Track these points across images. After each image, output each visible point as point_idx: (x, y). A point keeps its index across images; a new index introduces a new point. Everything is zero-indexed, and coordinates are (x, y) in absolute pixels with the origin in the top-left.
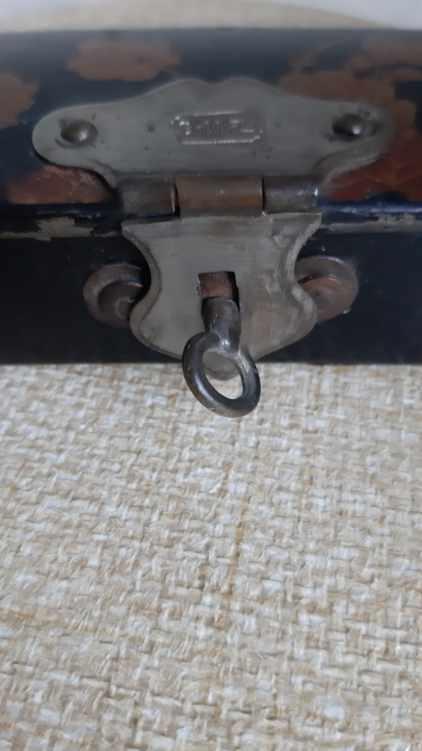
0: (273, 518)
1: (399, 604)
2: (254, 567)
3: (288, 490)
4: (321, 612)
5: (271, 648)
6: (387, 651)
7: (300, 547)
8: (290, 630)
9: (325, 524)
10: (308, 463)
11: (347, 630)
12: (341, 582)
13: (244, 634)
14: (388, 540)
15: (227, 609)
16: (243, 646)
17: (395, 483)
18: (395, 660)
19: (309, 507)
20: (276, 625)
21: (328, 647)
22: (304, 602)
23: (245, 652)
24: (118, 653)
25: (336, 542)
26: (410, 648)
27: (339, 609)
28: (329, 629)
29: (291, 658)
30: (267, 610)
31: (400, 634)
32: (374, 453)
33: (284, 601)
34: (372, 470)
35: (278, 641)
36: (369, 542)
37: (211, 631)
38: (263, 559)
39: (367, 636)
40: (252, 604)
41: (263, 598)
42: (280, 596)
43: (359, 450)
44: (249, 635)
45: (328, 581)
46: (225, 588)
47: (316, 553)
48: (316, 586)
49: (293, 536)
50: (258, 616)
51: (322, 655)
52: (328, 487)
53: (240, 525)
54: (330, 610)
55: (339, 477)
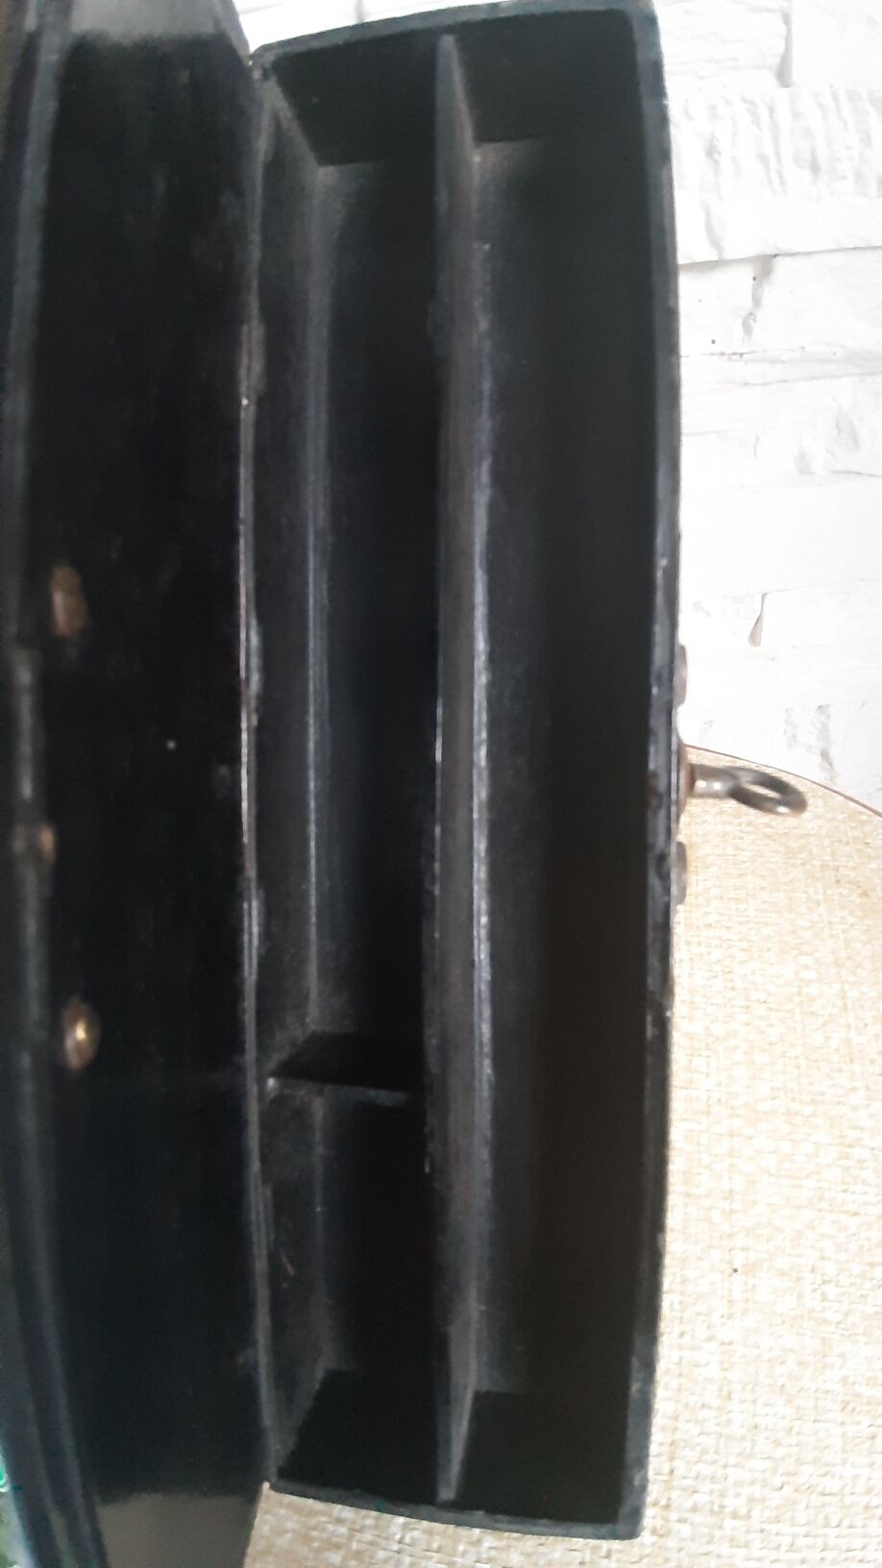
0: (700, 1434)
1: (803, 1506)
2: (686, 1482)
3: (710, 1407)
4: (741, 1518)
5: (703, 1550)
6: (792, 1545)
7: (722, 1463)
8: (717, 1533)
9: (743, 1438)
10: (725, 1378)
11: (762, 1531)
12: (757, 1491)
13: (682, 1540)
14: (795, 1450)
15: (666, 1519)
16: (680, 1550)
17: (802, 1393)
18: (799, 1550)
19: (729, 1422)
20: (706, 1530)
21: (747, 1545)
22: (727, 1510)
23: (682, 1553)
24: (584, 1558)
25: (751, 1456)
26: (809, 1541)
27: (755, 1514)
28: (748, 1532)
29: (718, 1556)
30: (697, 1518)
31: (803, 1530)
32: (783, 1363)
33: (712, 1511)
34: (781, 1382)
35: (708, 1543)
36: (779, 1452)
37: (655, 1538)
38: (693, 1474)
39: (777, 1534)
40: (686, 1515)
41: (694, 1509)
42: (708, 1507)
43: (769, 1360)
44: (685, 1540)
45: (746, 1491)
46: (663, 1502)
47: (736, 1466)
48: (738, 1495)
49: (716, 1452)
50: (691, 1524)
51: (741, 1553)
52: (744, 1401)
53: (672, 1444)
54: (748, 1516)
55: (753, 1391)
